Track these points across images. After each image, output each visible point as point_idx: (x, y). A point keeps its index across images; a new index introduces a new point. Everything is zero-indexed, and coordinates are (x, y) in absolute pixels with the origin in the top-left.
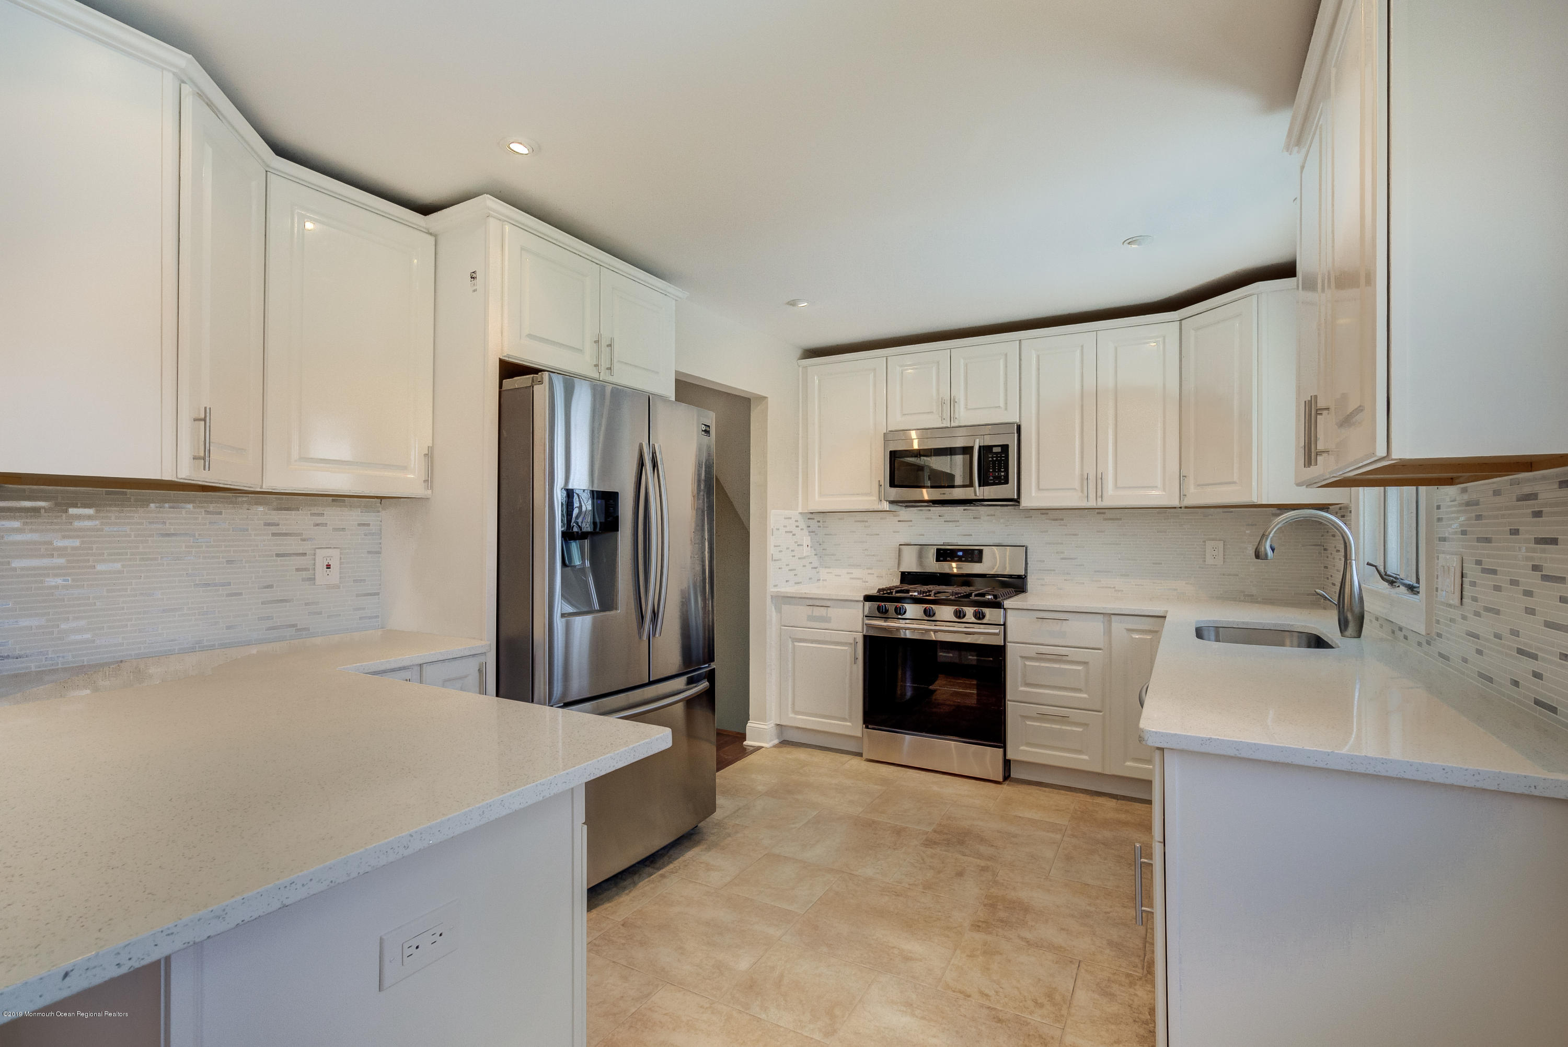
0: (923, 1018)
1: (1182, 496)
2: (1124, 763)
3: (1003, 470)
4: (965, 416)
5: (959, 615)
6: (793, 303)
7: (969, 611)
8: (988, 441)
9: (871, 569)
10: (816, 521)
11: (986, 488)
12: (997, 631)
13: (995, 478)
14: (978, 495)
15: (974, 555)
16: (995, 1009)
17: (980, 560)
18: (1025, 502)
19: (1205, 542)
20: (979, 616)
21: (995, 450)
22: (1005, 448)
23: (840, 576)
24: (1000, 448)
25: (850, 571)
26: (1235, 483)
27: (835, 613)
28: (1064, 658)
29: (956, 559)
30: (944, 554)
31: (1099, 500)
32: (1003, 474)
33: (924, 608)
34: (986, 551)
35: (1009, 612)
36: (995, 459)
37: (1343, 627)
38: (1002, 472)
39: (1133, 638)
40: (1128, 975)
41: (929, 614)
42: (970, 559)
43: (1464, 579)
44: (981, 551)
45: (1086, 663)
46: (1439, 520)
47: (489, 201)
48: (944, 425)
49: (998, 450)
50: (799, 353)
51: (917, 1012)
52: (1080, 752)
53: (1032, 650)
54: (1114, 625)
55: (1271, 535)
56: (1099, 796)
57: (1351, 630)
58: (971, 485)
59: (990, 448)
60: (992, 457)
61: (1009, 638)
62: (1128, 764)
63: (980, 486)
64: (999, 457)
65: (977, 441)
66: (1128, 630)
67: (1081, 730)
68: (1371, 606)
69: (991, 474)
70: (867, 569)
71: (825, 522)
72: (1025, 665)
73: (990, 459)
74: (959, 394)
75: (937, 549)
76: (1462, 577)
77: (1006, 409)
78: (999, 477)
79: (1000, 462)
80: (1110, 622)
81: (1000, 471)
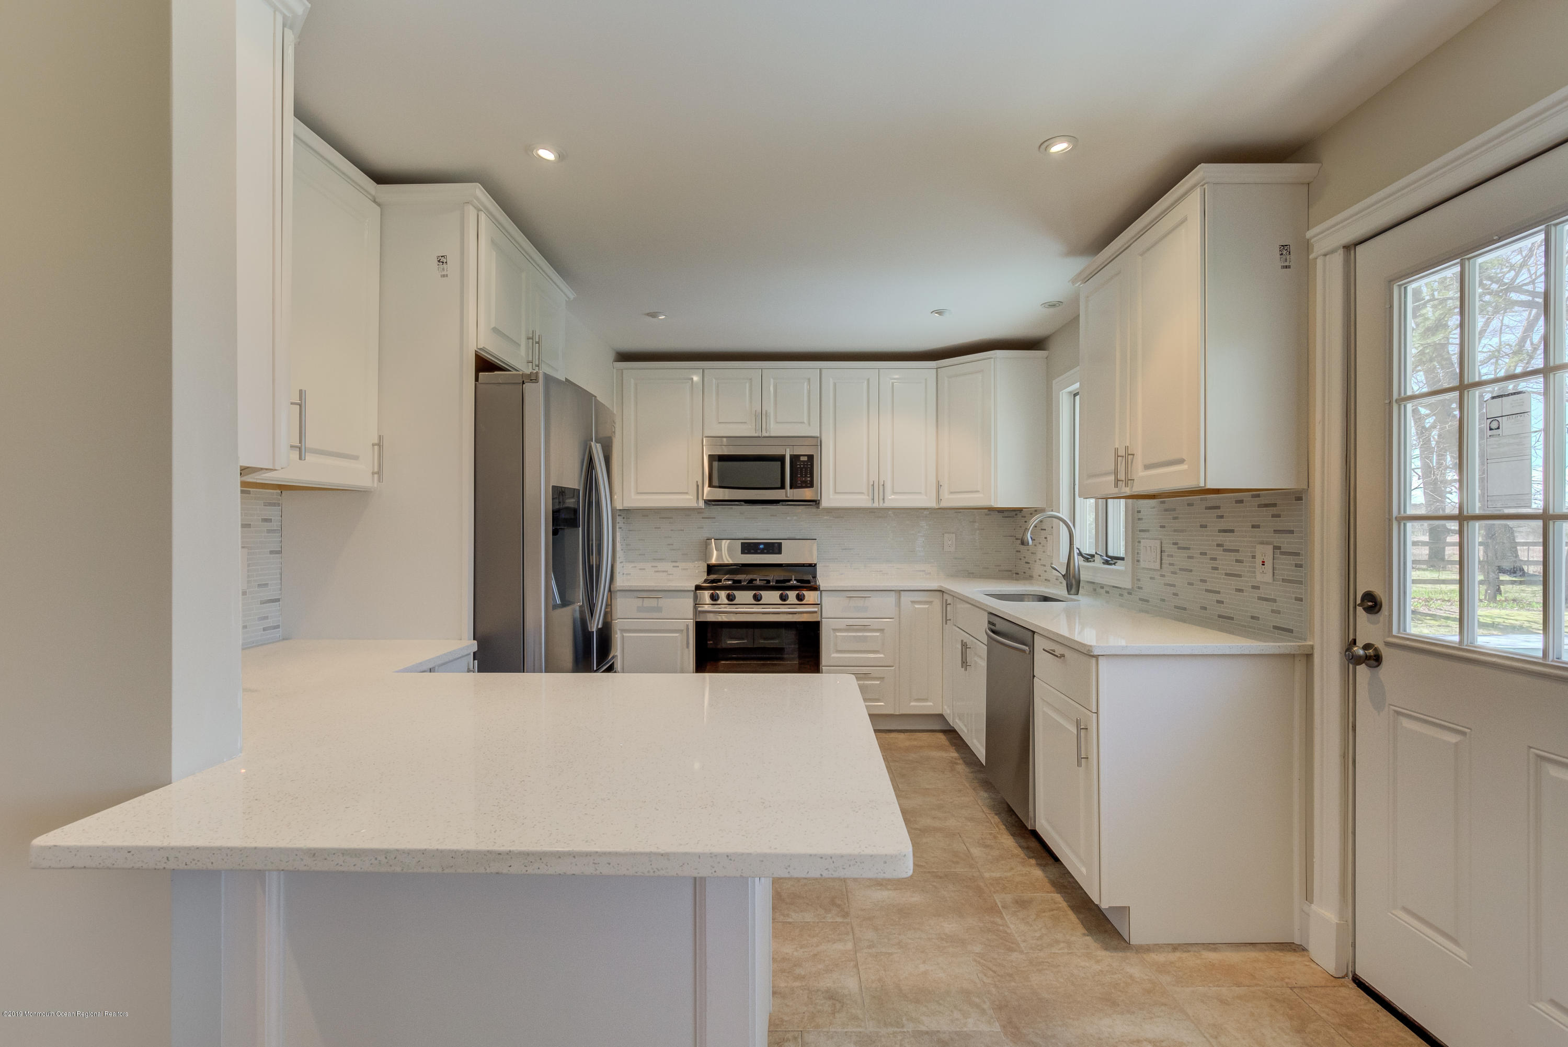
0: (895, 889)
1: (939, 500)
2: (910, 703)
3: (809, 476)
4: (775, 429)
5: (783, 598)
6: (654, 315)
7: (792, 595)
8: (797, 452)
9: (676, 562)
10: (622, 517)
11: (795, 490)
12: (816, 609)
13: (802, 482)
14: (788, 496)
15: (775, 548)
16: (934, 872)
17: (780, 552)
18: (825, 503)
19: (943, 534)
20: (800, 598)
21: (802, 459)
22: (811, 457)
23: (644, 569)
24: (806, 457)
25: (654, 564)
26: (978, 491)
27: (667, 603)
28: (867, 627)
29: (759, 551)
30: (748, 548)
31: (881, 501)
32: (809, 479)
33: (753, 594)
34: (785, 544)
35: (823, 593)
36: (802, 466)
37: (1069, 588)
38: (809, 477)
39: (915, 608)
40: (991, 834)
41: (757, 598)
42: (771, 551)
43: (1162, 554)
44: (780, 544)
45: (881, 630)
46: (1139, 519)
47: (477, 191)
48: (756, 435)
49: (805, 459)
50: (612, 356)
51: (889, 887)
52: (878, 700)
53: (842, 624)
54: (903, 599)
55: (1031, 529)
56: (891, 732)
57: (1073, 591)
58: (783, 487)
59: (798, 456)
60: (800, 465)
61: (824, 616)
62: (912, 704)
63: (791, 488)
64: (806, 465)
65: (788, 450)
66: (913, 602)
67: (878, 682)
68: (1084, 577)
69: (799, 479)
70: (672, 562)
71: (629, 518)
72: (837, 636)
73: (798, 466)
74: (770, 407)
75: (742, 544)
76: (1161, 552)
77: (809, 424)
78: (805, 482)
79: (806, 469)
80: (900, 594)
81: (806, 476)
